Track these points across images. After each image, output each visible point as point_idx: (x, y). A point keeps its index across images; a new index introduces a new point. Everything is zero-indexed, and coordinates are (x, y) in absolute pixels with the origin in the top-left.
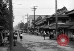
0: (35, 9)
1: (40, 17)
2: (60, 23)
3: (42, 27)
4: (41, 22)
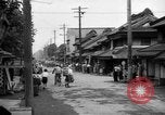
0: (80, 13)
1: (93, 33)
2: (137, 46)
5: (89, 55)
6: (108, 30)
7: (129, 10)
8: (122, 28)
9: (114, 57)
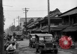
3: (34, 30)
4: (33, 25)
5: (30, 31)
6: (39, 18)
7: (49, 9)
8: (46, 18)
9: (42, 31)
